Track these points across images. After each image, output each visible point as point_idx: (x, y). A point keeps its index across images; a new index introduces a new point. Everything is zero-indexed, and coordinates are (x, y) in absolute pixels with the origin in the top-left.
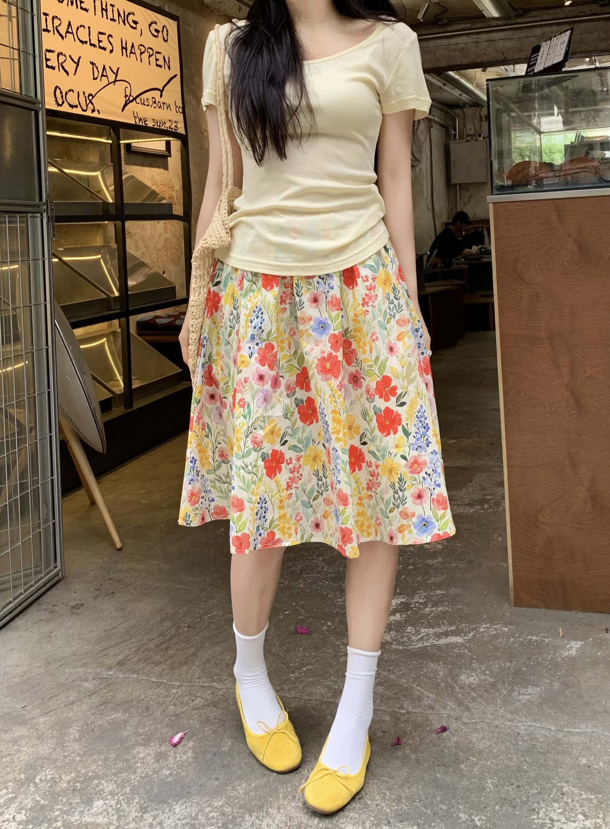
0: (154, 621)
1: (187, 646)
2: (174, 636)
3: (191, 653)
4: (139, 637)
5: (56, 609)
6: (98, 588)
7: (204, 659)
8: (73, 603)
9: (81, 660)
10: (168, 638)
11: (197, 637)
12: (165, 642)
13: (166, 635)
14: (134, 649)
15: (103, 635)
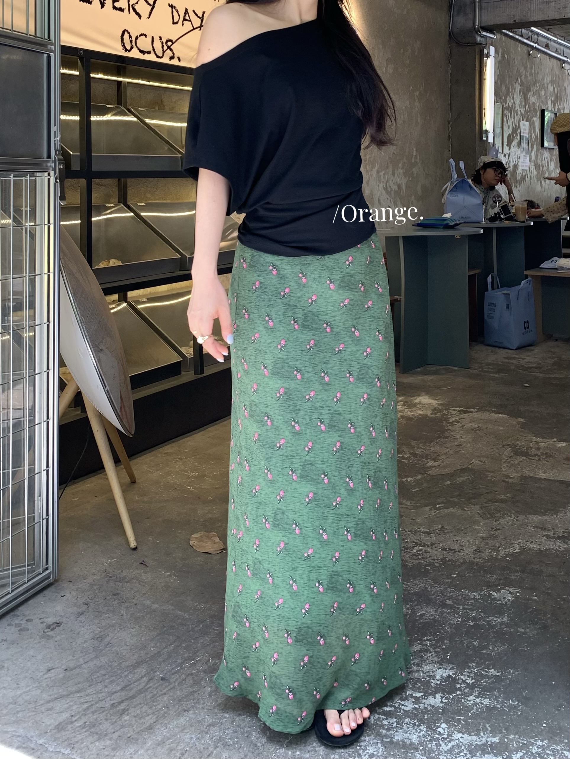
0: (127, 663)
1: (150, 711)
2: (140, 692)
3: (148, 724)
4: (99, 686)
5: (30, 626)
6: (88, 600)
7: (159, 738)
8: (50, 620)
9: (18, 712)
10: (131, 693)
11: (166, 698)
12: (127, 699)
13: (131, 689)
14: (85, 706)
15: (61, 676)
